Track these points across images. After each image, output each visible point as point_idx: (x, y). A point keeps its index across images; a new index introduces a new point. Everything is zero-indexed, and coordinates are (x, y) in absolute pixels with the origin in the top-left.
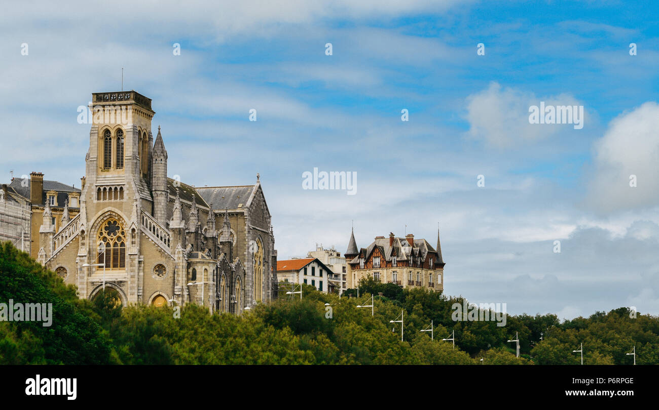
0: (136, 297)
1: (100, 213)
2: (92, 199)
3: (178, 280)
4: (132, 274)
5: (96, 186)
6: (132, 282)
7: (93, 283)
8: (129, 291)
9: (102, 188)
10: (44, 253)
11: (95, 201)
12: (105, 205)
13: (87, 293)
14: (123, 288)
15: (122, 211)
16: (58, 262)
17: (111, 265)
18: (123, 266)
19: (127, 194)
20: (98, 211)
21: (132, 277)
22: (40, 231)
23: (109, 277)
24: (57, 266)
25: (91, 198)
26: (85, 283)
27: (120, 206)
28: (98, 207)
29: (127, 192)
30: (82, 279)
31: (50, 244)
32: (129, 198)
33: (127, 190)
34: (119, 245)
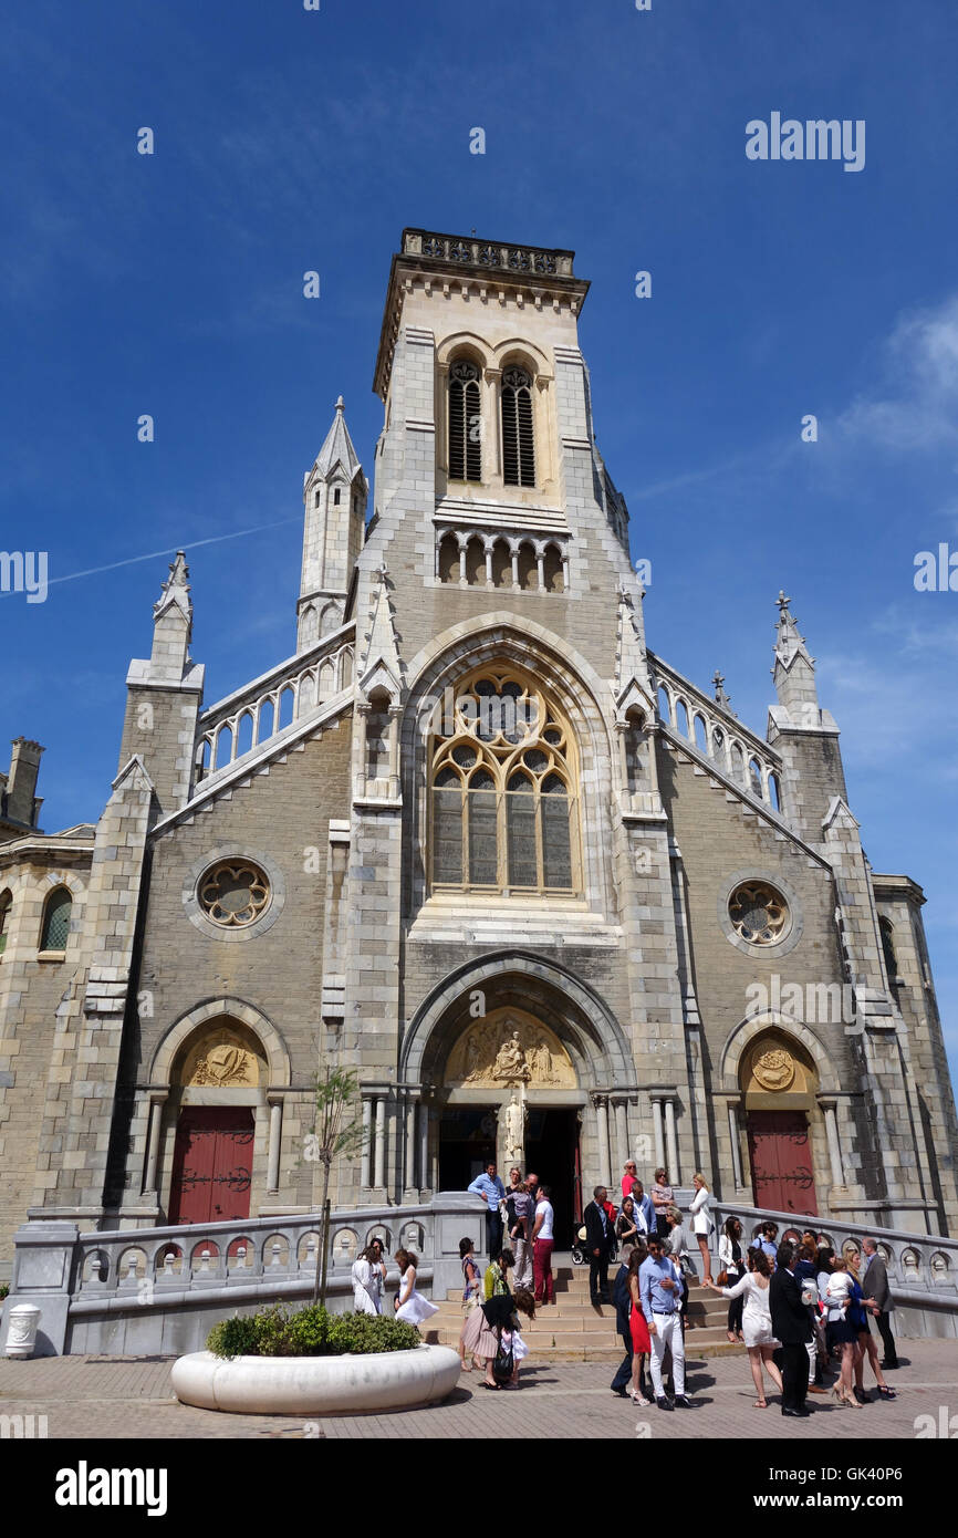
0: (679, 1030)
1: (458, 631)
2: (418, 569)
3: (860, 959)
4: (647, 913)
5: (438, 524)
6: (651, 956)
7: (434, 952)
8: (636, 999)
9: (463, 538)
10: (148, 785)
11: (433, 582)
12: (480, 604)
13: (401, 1004)
14: (598, 985)
15: (562, 635)
16: (223, 833)
17: (502, 872)
18: (560, 879)
19: (583, 572)
20: (446, 623)
21: (649, 928)
22: (129, 681)
23: (509, 926)
24: (215, 856)
25: (411, 567)
26: (393, 948)
27: (556, 616)
28: (448, 609)
29: (584, 564)
30: (374, 922)
31: (181, 747)
32: (594, 588)
33: (582, 556)
34: (538, 783)
